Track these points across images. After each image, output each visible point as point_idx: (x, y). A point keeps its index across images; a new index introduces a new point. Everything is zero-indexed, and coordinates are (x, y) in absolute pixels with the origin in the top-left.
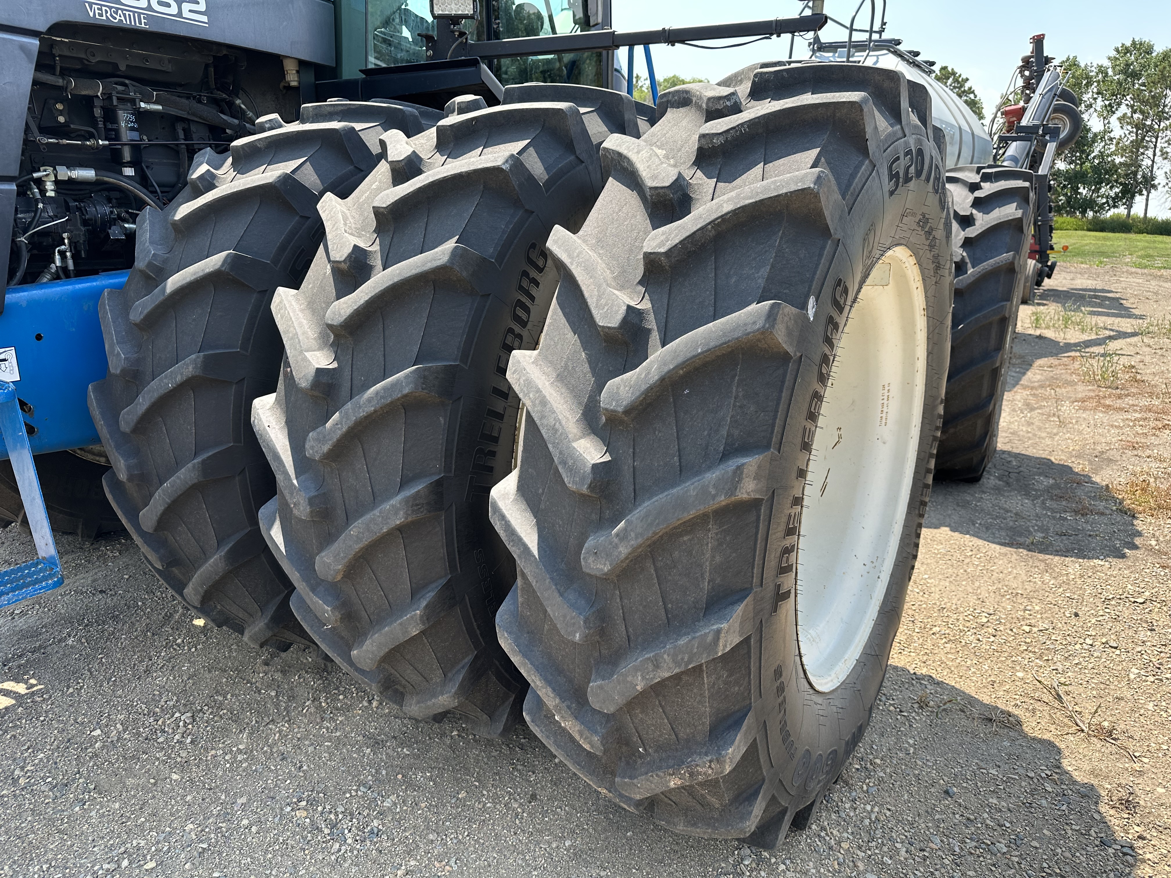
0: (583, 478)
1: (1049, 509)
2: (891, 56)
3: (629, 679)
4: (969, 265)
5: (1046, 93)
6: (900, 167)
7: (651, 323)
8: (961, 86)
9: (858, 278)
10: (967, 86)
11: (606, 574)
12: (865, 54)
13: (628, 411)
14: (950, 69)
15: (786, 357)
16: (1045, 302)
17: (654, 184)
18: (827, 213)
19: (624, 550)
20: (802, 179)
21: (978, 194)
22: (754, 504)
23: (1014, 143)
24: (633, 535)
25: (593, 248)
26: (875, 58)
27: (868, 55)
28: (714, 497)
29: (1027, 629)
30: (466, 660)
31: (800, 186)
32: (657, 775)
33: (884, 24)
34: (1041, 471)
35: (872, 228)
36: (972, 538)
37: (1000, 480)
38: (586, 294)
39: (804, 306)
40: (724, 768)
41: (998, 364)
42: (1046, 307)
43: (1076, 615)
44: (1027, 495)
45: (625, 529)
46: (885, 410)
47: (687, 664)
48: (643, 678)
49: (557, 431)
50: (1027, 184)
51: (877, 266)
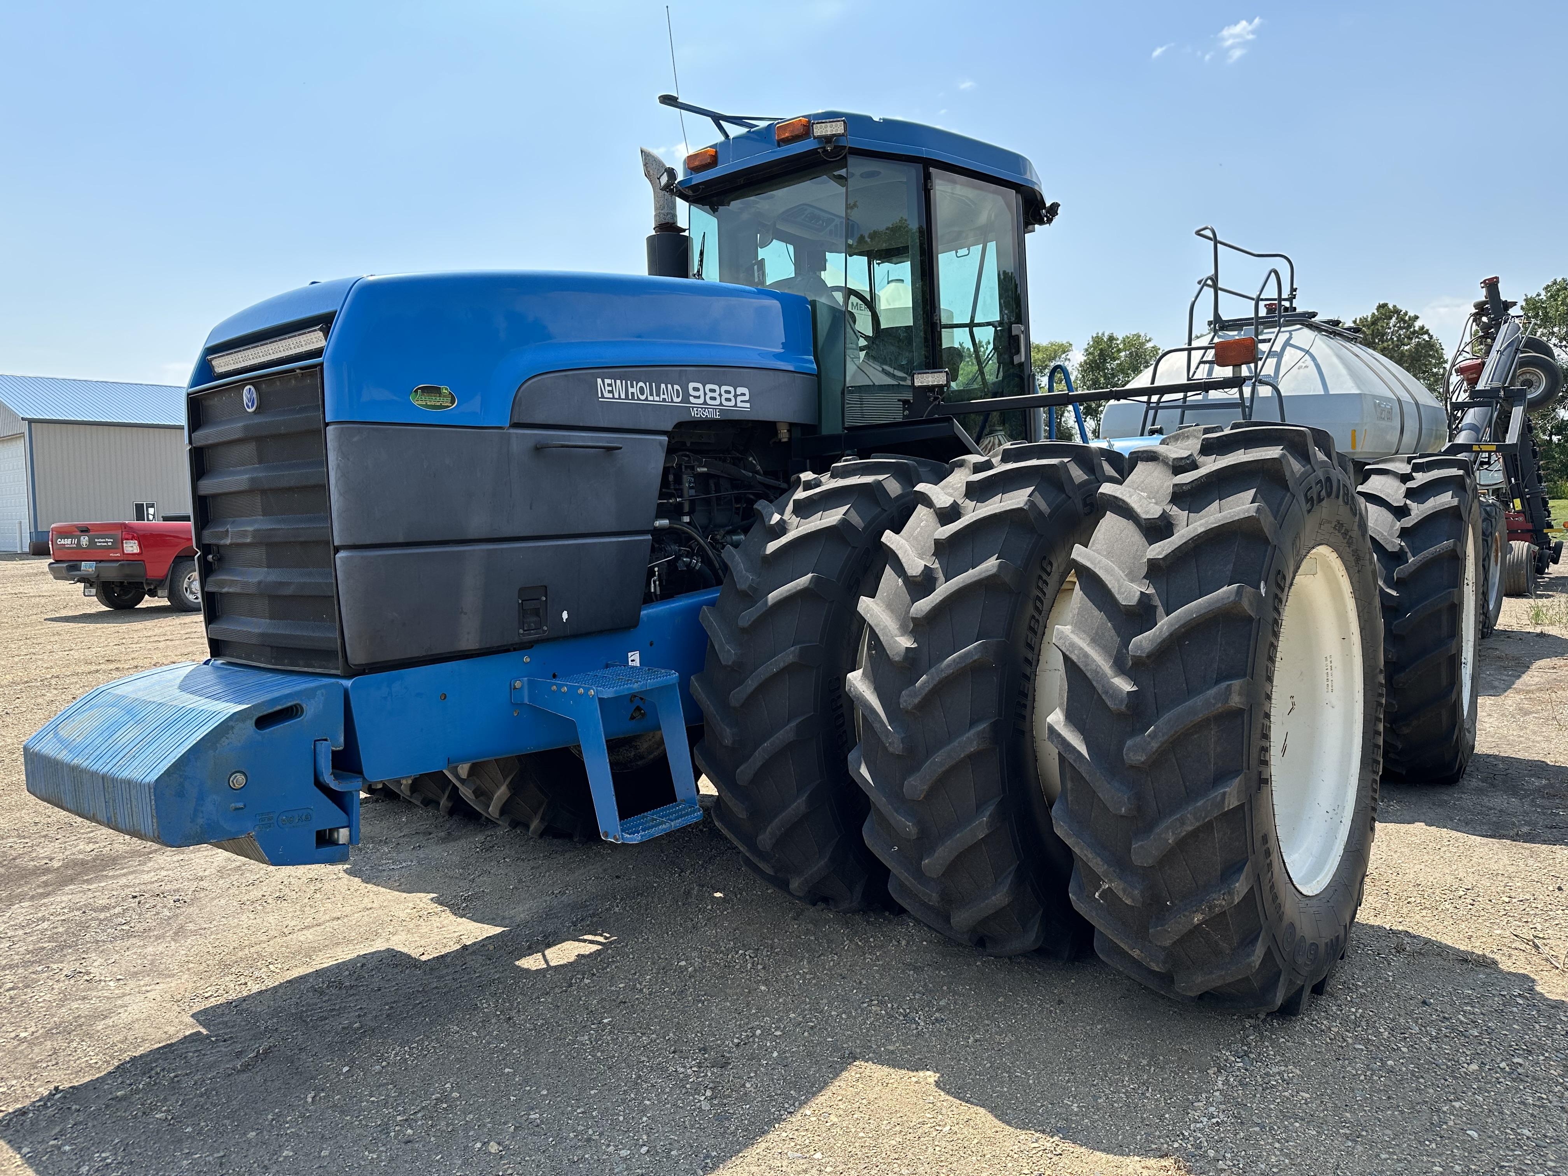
0: (1121, 701)
1: (1539, 806)
2: (1306, 331)
3: (1163, 836)
4: (1409, 554)
5: (1505, 349)
6: (1314, 493)
7: (1157, 602)
8: (1409, 326)
9: (1292, 569)
10: (1418, 324)
11: (1143, 763)
12: (1276, 330)
13: (1149, 656)
14: (1391, 306)
15: (1250, 619)
16: (1550, 593)
17: (1147, 517)
18: (1266, 530)
19: (1155, 745)
20: (1248, 510)
21: (1411, 484)
22: (1239, 712)
23: (1472, 411)
24: (1160, 734)
25: (1107, 557)
26: (1287, 335)
27: (1279, 332)
28: (1214, 705)
29: (1507, 900)
30: (1011, 868)
31: (1246, 515)
32: (1184, 916)
33: (1293, 290)
34: (1533, 772)
35: (1297, 536)
36: (1449, 831)
37: (1483, 782)
38: (1110, 586)
39: (1258, 588)
40: (1233, 900)
41: (1453, 652)
42: (1551, 599)
43: (1560, 889)
44: (1515, 794)
45: (1154, 731)
46: (1330, 677)
47: (1204, 819)
48: (1173, 833)
49: (1098, 672)
50: (1461, 472)
51: (1305, 561)
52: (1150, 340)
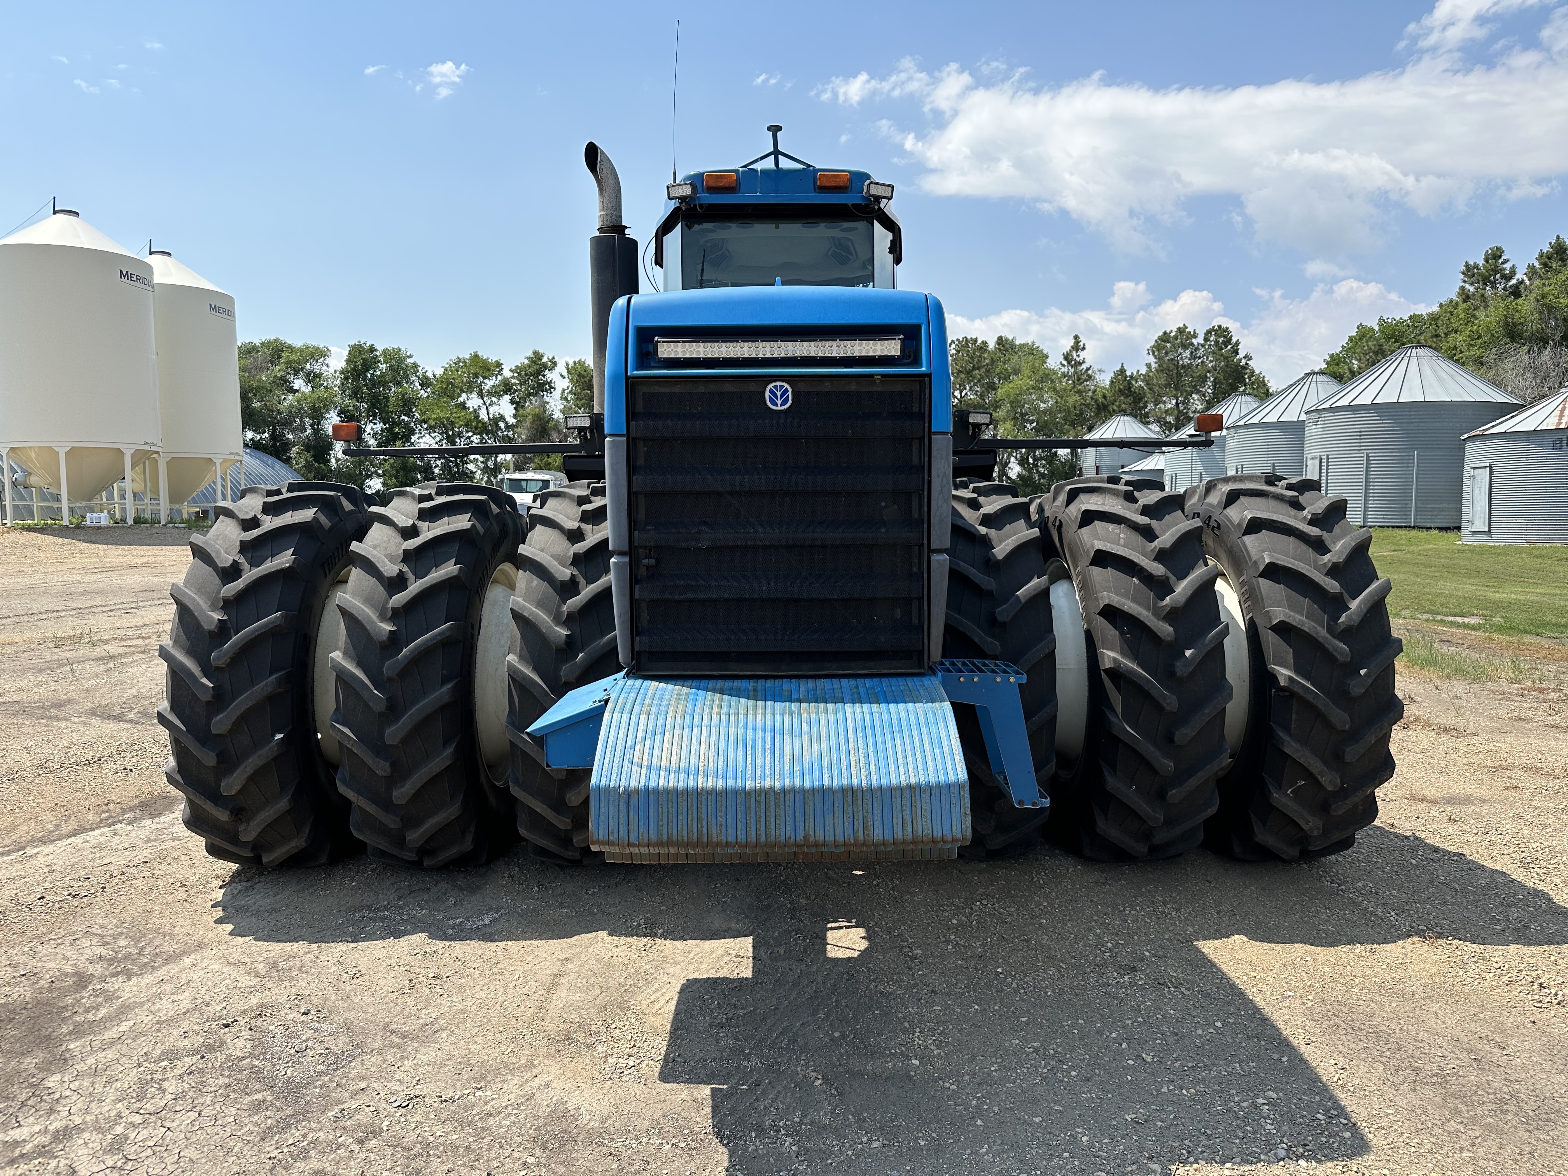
52: (410, 357)
